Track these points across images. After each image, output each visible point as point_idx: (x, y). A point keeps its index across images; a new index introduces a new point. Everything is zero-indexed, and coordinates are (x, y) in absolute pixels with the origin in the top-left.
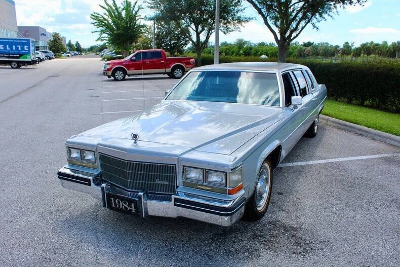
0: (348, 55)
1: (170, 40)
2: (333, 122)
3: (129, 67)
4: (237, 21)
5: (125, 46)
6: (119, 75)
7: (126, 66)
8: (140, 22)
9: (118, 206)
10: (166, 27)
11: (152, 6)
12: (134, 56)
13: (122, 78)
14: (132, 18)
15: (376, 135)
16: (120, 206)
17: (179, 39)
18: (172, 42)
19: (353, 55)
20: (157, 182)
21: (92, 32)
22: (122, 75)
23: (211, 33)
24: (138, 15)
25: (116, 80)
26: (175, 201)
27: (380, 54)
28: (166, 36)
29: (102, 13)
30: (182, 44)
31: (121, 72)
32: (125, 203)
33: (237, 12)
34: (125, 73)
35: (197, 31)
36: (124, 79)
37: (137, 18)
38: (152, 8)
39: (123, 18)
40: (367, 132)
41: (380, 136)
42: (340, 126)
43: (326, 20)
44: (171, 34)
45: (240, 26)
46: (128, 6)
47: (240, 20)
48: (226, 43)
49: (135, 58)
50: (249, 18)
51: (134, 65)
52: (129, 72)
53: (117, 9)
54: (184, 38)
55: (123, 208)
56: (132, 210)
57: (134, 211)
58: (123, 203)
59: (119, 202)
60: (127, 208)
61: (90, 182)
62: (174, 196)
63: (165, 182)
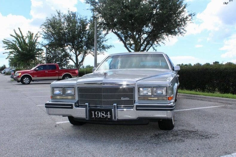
1: (56, 62)
2: (183, 95)
3: (33, 74)
4: (102, 48)
5: (28, 62)
6: (26, 80)
7: (31, 74)
8: (38, 46)
9: (97, 116)
10: (53, 53)
11: (46, 37)
12: (37, 68)
13: (28, 82)
14: (32, 44)
15: (211, 99)
16: (98, 116)
17: (61, 60)
18: (57, 63)
20: (122, 99)
21: (3, 53)
22: (29, 80)
23: (85, 56)
24: (37, 42)
25: (24, 84)
26: (136, 107)
28: (53, 58)
29: (12, 40)
30: (64, 64)
31: (28, 79)
32: (103, 113)
33: (102, 42)
34: (31, 79)
35: (76, 54)
36: (29, 84)
37: (36, 44)
38: (45, 38)
39: (27, 44)
40: (205, 98)
41: (213, 99)
42: (187, 97)
43: (160, 46)
44: (57, 57)
45: (104, 51)
46: (31, 36)
47: (104, 48)
48: (89, 66)
49: (38, 69)
50: (110, 46)
51: (37, 73)
52: (33, 78)
53: (23, 37)
54: (65, 60)
55: (101, 116)
56: (108, 117)
57: (109, 117)
58: (101, 113)
59: (98, 113)
60: (104, 116)
61: (72, 106)
62: (135, 105)
63: (127, 99)
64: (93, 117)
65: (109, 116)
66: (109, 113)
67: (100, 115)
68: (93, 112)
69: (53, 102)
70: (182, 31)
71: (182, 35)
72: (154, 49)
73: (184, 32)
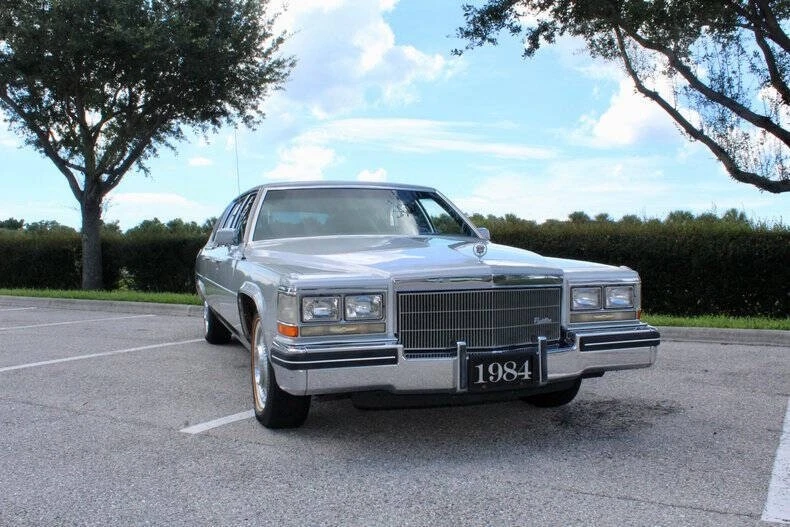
9: (491, 378)
16: (496, 377)
20: (537, 321)
26: (582, 343)
32: (510, 366)
55: (505, 378)
56: (523, 376)
57: (526, 377)
58: (505, 367)
59: (495, 369)
60: (513, 376)
61: (396, 355)
62: (578, 336)
63: (547, 321)
64: (481, 381)
65: (527, 374)
66: (527, 364)
67: (503, 372)
68: (481, 367)
69: (302, 347)
70: (249, 112)
71: (250, 127)
72: (141, 167)
73: (257, 117)
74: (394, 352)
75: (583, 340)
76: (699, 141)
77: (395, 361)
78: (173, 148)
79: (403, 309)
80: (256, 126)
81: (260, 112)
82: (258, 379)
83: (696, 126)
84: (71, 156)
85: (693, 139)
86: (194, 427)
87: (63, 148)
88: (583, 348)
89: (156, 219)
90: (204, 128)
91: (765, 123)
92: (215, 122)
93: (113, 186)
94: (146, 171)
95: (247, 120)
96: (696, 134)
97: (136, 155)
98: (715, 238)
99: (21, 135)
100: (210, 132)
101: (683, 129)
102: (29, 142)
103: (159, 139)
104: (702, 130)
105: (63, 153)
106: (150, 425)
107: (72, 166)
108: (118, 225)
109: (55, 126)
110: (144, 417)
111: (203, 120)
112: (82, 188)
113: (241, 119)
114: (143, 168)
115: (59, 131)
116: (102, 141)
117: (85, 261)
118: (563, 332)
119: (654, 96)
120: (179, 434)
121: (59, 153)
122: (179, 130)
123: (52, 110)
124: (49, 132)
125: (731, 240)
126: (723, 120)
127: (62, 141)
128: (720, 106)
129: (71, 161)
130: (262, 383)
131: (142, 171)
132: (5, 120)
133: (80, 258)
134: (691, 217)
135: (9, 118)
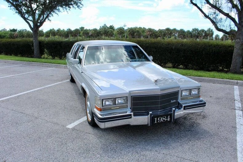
0: (42, 36)
16: (160, 121)
19: (46, 36)
20: (172, 101)
27: (60, 35)
32: (164, 118)
55: (163, 121)
57: (169, 120)
59: (160, 119)
60: (165, 120)
61: (131, 116)
62: (183, 105)
63: (174, 101)
64: (156, 122)
65: (169, 119)
66: (169, 117)
67: (162, 119)
68: (156, 119)
70: (79, 4)
71: (79, 9)
72: (49, 19)
73: (81, 6)
74: (130, 115)
75: (185, 107)
76: (207, 19)
77: (131, 118)
78: (57, 14)
79: (133, 101)
80: (81, 8)
81: (82, 4)
82: (88, 112)
83: (207, 15)
84: (29, 17)
85: (206, 18)
86: (70, 125)
87: (26, 15)
88: (184, 109)
89: (53, 29)
90: (66, 9)
91: (227, 15)
92: (69, 7)
93: (41, 26)
94: (50, 20)
95: (78, 7)
96: (207, 17)
97: (47, 17)
98: (209, 46)
99: (14, 11)
100: (68, 10)
101: (203, 15)
102: (16, 13)
103: (54, 12)
104: (208, 16)
105: (26, 16)
106: (57, 124)
107: (29, 20)
108: (43, 30)
109: (23, 8)
110: (55, 120)
111: (66, 6)
112: (32, 27)
113: (76, 6)
114: (49, 20)
115: (25, 10)
116: (37, 12)
117: (35, 48)
118: (179, 103)
119: (196, 5)
120: (66, 128)
121: (25, 16)
122: (59, 9)
123: (22, 3)
124: (22, 9)
125: (214, 47)
126: (215, 13)
127: (26, 13)
128: (215, 9)
129: (29, 19)
130: (89, 113)
131: (49, 21)
132: (9, 6)
133: (33, 47)
134: (198, 30)
135: (10, 5)
